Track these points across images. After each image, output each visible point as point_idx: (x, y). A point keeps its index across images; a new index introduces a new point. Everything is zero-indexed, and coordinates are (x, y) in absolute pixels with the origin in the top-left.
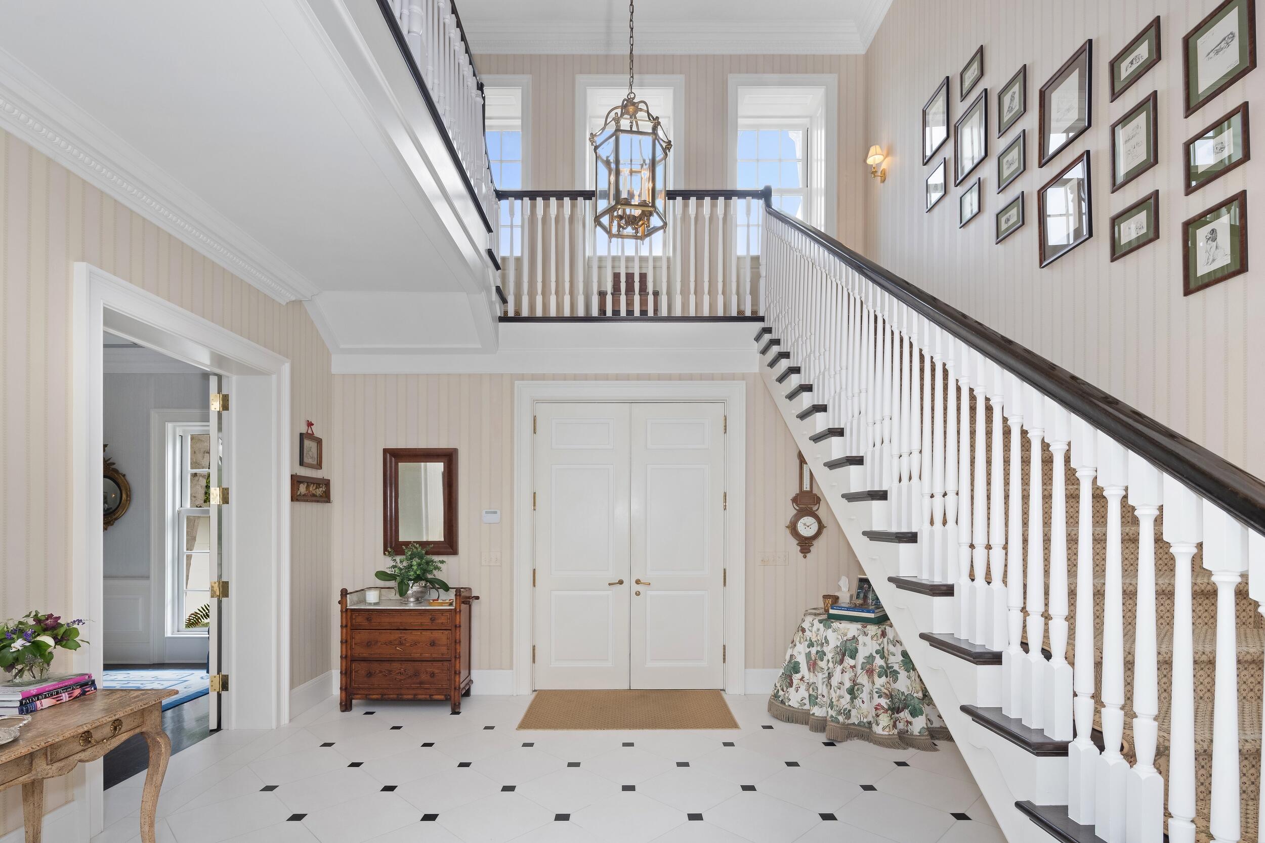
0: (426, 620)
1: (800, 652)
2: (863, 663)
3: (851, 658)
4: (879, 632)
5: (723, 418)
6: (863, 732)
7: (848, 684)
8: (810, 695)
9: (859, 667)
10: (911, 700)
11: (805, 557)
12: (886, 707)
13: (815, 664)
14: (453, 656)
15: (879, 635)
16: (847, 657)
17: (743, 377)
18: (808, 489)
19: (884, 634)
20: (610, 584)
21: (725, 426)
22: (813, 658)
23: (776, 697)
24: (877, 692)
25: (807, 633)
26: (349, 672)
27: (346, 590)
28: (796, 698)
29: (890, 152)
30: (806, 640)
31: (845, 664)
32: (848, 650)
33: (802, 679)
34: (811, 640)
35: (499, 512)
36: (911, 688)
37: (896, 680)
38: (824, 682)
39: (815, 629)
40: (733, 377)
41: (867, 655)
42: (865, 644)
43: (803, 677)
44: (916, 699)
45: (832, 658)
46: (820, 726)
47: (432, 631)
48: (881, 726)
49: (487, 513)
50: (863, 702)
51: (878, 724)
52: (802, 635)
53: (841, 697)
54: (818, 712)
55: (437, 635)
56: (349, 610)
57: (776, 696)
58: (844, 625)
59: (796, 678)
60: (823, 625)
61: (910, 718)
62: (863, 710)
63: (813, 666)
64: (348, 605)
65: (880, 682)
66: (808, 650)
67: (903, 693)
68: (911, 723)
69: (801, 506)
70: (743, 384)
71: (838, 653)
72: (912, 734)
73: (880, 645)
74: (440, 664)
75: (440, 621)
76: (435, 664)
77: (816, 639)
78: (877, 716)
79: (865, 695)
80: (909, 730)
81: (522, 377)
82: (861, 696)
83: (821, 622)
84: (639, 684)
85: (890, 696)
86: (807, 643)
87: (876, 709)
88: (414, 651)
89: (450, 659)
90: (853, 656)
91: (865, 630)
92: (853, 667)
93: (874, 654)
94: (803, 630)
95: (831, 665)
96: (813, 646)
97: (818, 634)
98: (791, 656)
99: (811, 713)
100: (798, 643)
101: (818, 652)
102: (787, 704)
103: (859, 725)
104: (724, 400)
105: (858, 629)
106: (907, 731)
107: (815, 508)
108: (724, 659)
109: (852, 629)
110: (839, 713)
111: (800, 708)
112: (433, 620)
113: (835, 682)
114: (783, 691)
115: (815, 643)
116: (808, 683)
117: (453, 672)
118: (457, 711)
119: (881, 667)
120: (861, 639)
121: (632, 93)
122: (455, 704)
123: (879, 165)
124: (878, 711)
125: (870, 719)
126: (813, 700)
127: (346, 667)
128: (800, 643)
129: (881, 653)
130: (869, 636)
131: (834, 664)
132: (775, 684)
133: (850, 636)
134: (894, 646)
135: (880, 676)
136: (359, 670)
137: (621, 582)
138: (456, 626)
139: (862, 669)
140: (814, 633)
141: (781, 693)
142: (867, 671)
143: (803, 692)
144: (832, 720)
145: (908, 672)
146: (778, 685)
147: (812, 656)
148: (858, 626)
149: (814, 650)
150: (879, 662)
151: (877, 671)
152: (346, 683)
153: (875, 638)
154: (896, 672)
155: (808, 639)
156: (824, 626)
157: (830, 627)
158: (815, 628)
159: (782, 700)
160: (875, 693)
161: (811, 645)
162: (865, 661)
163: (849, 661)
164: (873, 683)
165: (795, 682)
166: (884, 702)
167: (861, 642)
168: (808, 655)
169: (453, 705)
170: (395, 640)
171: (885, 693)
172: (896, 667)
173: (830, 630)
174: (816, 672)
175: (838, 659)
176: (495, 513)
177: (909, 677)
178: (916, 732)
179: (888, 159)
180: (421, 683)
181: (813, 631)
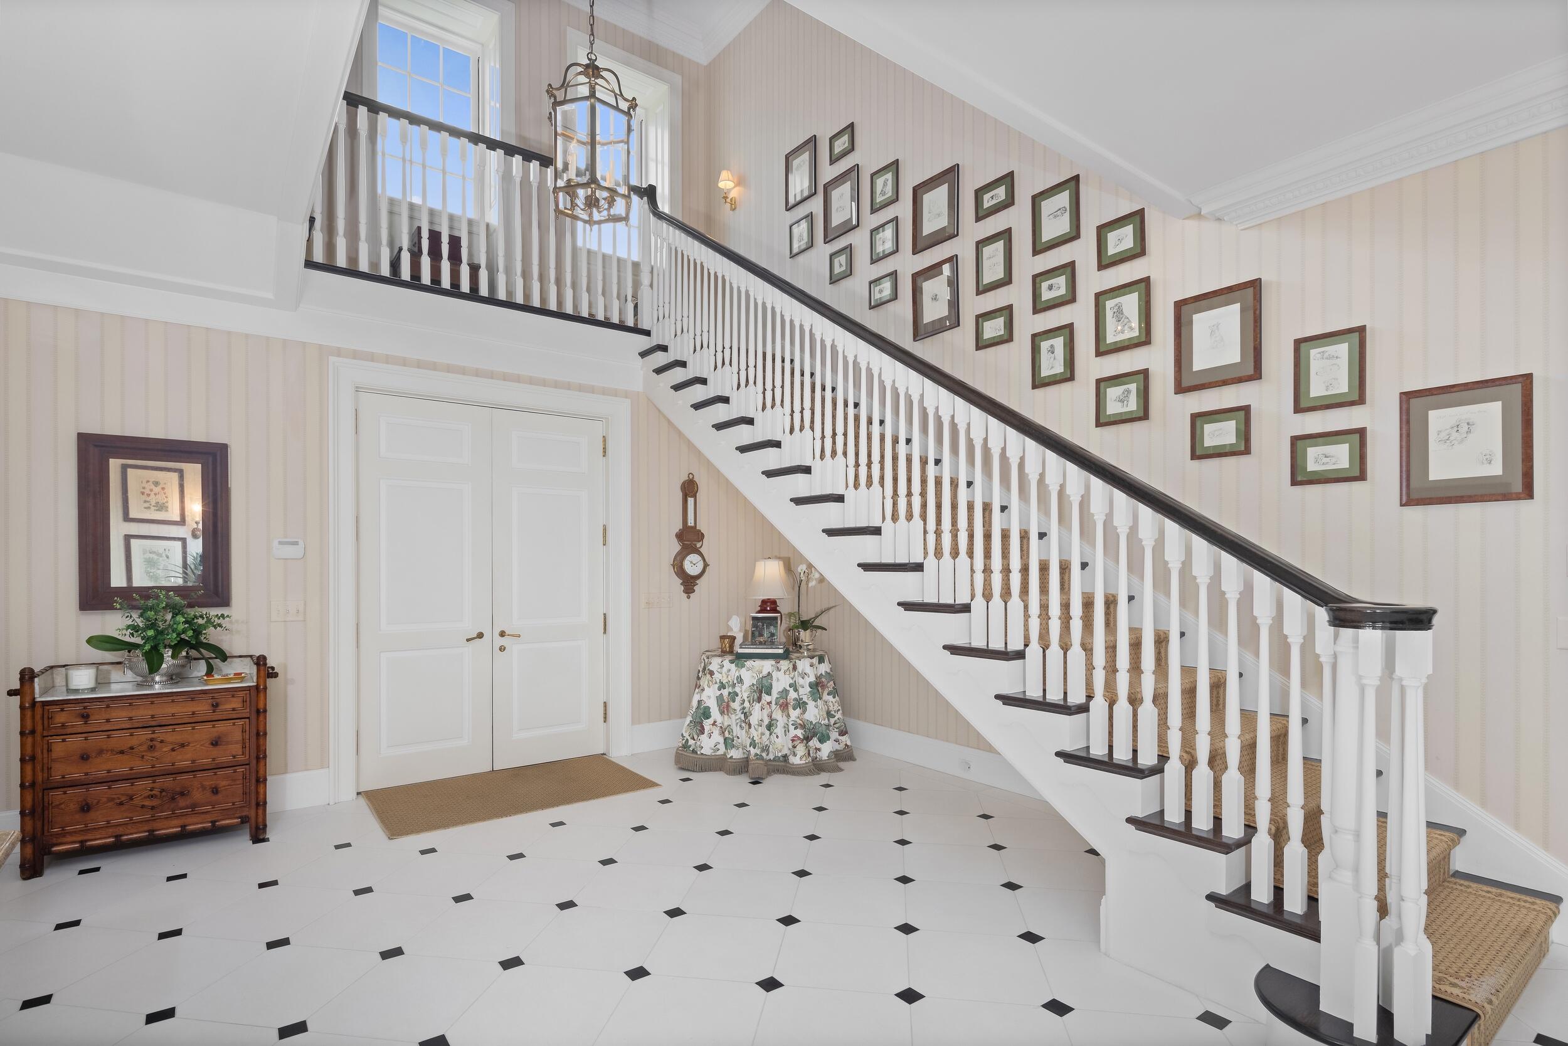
0: (203, 708)
1: (709, 696)
2: (777, 698)
3: (768, 694)
4: (791, 666)
5: (601, 439)
6: (782, 766)
7: (766, 721)
8: (725, 739)
9: (773, 703)
10: (819, 727)
11: (689, 597)
12: (802, 737)
13: (728, 706)
14: (254, 755)
15: (791, 669)
16: (763, 694)
17: (626, 395)
18: (693, 525)
19: (795, 668)
20: (468, 640)
21: (604, 448)
22: (726, 700)
23: (685, 748)
24: (792, 725)
25: (717, 676)
26: (39, 810)
27: (31, 671)
28: (709, 744)
29: (740, 182)
30: (716, 683)
31: (763, 701)
32: (763, 688)
33: (714, 724)
34: (721, 683)
35: (301, 543)
36: (818, 717)
37: (804, 711)
38: (737, 724)
39: (725, 670)
40: (615, 393)
41: (781, 690)
42: (778, 679)
43: (715, 722)
44: (824, 726)
45: (748, 697)
46: (742, 767)
47: (214, 723)
48: (798, 756)
49: (280, 543)
50: (777, 737)
51: (795, 755)
52: (710, 678)
53: (763, 734)
54: (736, 754)
55: (222, 727)
56: (37, 705)
57: (686, 746)
58: (758, 663)
59: (707, 724)
60: (735, 665)
61: (818, 745)
62: (780, 744)
63: (725, 708)
64: (37, 696)
65: (795, 714)
66: (719, 693)
67: (811, 722)
68: (819, 750)
69: (686, 542)
70: (628, 401)
71: (755, 691)
72: (821, 760)
73: (792, 679)
74: (230, 771)
75: (229, 706)
76: (220, 773)
77: (726, 681)
78: (794, 747)
79: (779, 730)
80: (818, 757)
81: (339, 352)
82: (775, 731)
83: (732, 662)
84: (503, 763)
85: (803, 726)
86: (717, 686)
87: (793, 741)
88: (179, 757)
89: (247, 763)
90: (769, 693)
91: (779, 665)
92: (769, 703)
93: (788, 688)
94: (712, 673)
95: (747, 704)
96: (724, 688)
97: (729, 675)
98: (700, 702)
99: (729, 756)
100: (706, 687)
101: (730, 693)
102: (698, 752)
103: (774, 760)
104: (602, 418)
105: (772, 666)
106: (816, 758)
107: (699, 545)
108: (605, 718)
109: (767, 666)
110: (763, 751)
111: (713, 754)
112: (215, 706)
113: (754, 720)
114: (694, 740)
115: (726, 685)
116: (721, 727)
117: (253, 781)
118: (261, 837)
119: (795, 699)
120: (775, 675)
121: (591, 53)
122: (257, 828)
123: (729, 190)
124: (795, 743)
125: (785, 751)
126: (729, 743)
127: (34, 800)
128: (709, 686)
129: (794, 686)
130: (782, 671)
131: (751, 702)
132: (682, 734)
133: (765, 673)
134: (803, 678)
135: (794, 709)
136: (61, 804)
137: (480, 635)
138: (258, 711)
139: (776, 704)
140: (724, 675)
141: (691, 742)
142: (781, 706)
143: (717, 738)
144: (757, 759)
145: (815, 702)
146: (686, 735)
147: (725, 698)
148: (772, 662)
149: (725, 692)
150: (792, 695)
151: (792, 704)
152: (34, 829)
153: (788, 673)
154: (805, 703)
155: (718, 681)
156: (737, 666)
157: (743, 666)
158: (722, 668)
159: (693, 749)
160: (790, 725)
161: (722, 686)
162: (778, 696)
163: (766, 698)
164: (788, 716)
165: (707, 728)
166: (799, 733)
167: (774, 678)
168: (720, 698)
169: (254, 829)
170: (141, 745)
171: (800, 724)
172: (805, 699)
173: (744, 669)
174: (730, 715)
175: (756, 697)
176: (296, 543)
177: (817, 707)
178: (825, 757)
179: (737, 189)
180: (193, 806)
181: (724, 672)
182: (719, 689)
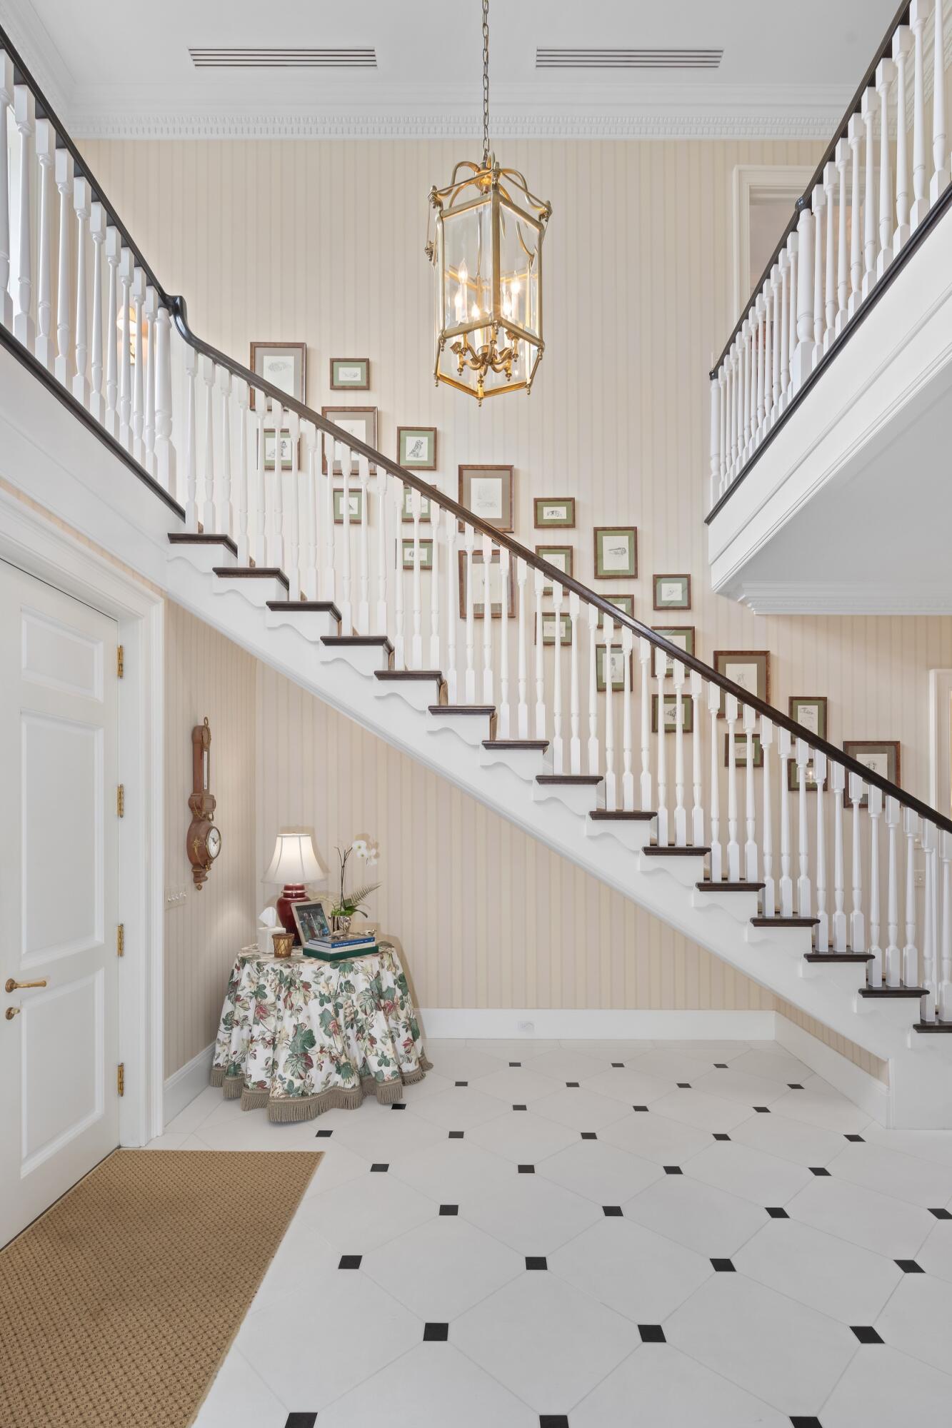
182: (322, 1004)
